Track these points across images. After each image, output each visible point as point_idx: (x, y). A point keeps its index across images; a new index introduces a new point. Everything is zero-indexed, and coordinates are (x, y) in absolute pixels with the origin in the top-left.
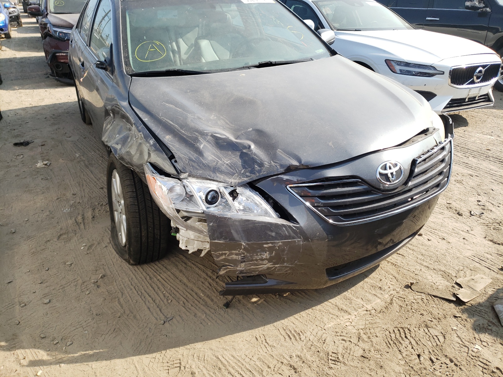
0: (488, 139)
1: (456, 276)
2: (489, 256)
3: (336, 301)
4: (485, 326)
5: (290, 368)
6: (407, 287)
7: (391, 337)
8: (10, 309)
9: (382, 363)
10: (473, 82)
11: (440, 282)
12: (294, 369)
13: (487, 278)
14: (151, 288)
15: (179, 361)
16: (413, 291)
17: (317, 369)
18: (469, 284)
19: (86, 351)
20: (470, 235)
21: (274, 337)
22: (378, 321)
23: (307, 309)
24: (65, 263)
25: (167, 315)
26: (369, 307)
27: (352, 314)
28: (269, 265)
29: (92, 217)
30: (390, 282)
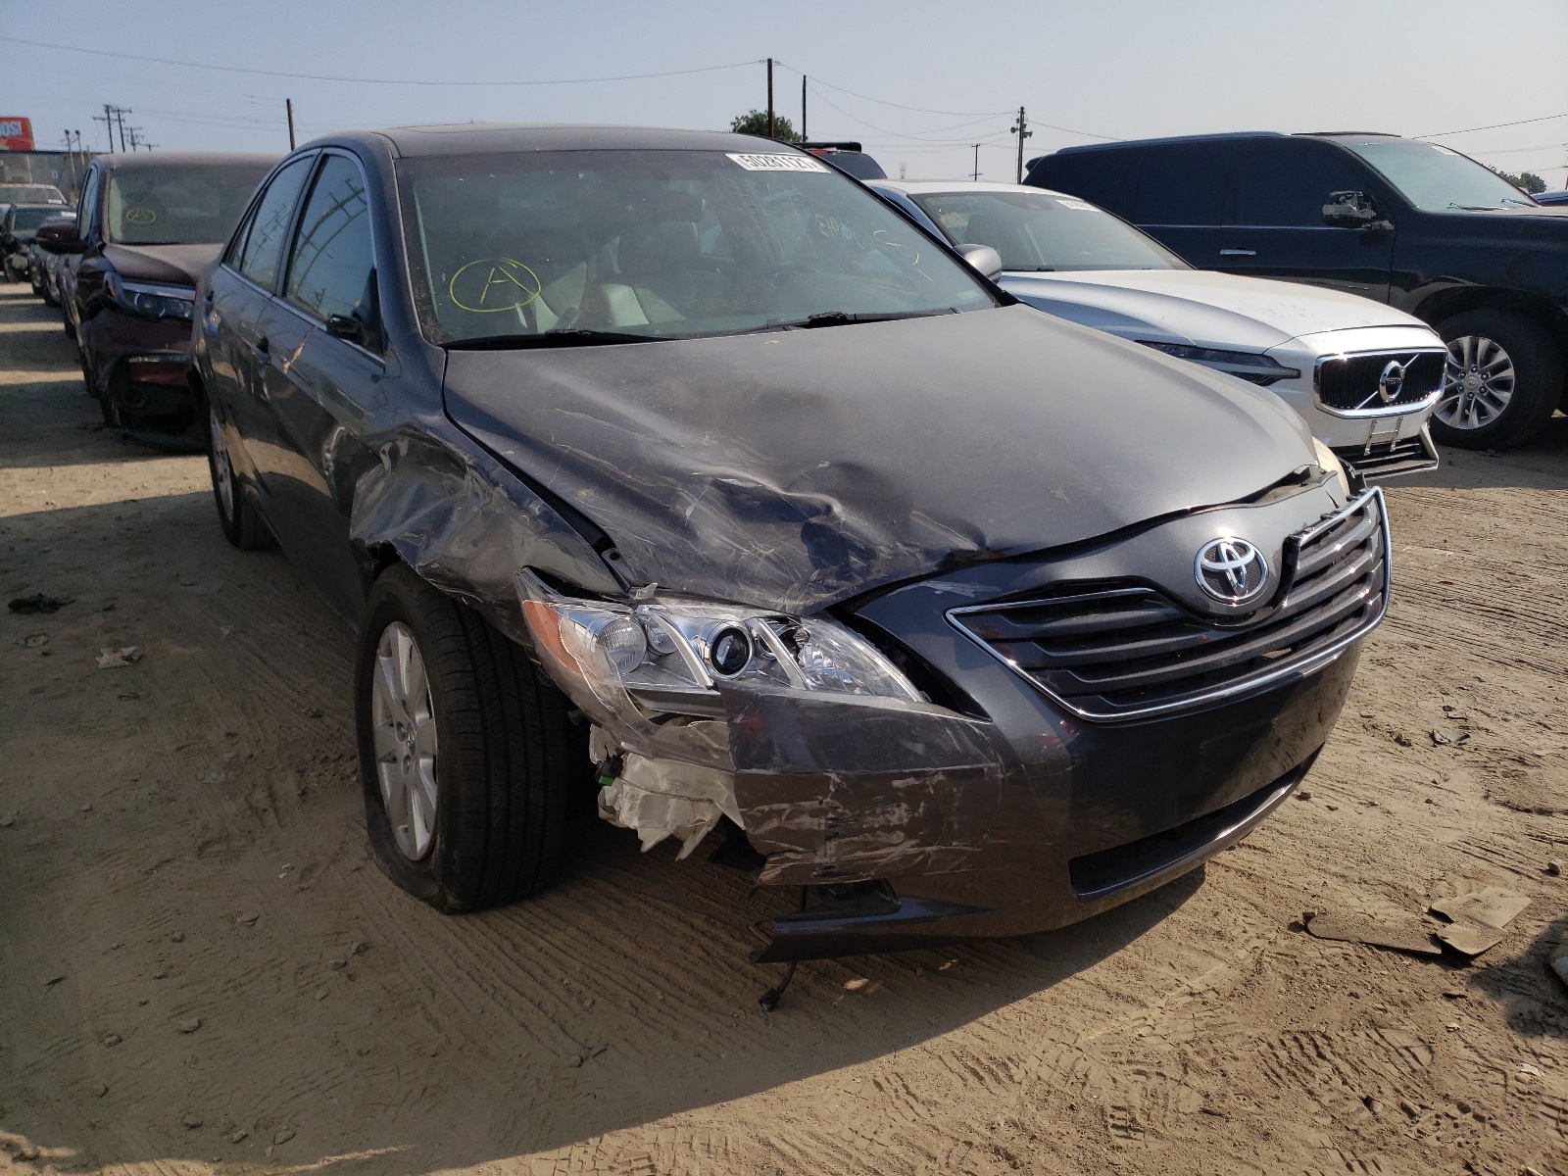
0: (1439, 557)
1: (1428, 895)
2: (1508, 842)
3: (1095, 975)
4: (1539, 1017)
5: (995, 1158)
6: (1295, 927)
7: (1277, 1057)
8: (69, 1053)
9: (1265, 1127)
10: (1378, 403)
11: (1385, 911)
12: (1009, 1157)
13: (1514, 894)
14: (521, 973)
15: (646, 1163)
16: (1314, 939)
17: (1076, 1154)
18: (1469, 912)
19: (342, 1152)
20: (1444, 792)
21: (930, 1079)
22: (1230, 1018)
23: (1014, 1000)
24: (233, 921)
25: (586, 1040)
26: (1197, 985)
27: (1151, 1005)
28: (908, 847)
29: (299, 792)
30: (1244, 918)
